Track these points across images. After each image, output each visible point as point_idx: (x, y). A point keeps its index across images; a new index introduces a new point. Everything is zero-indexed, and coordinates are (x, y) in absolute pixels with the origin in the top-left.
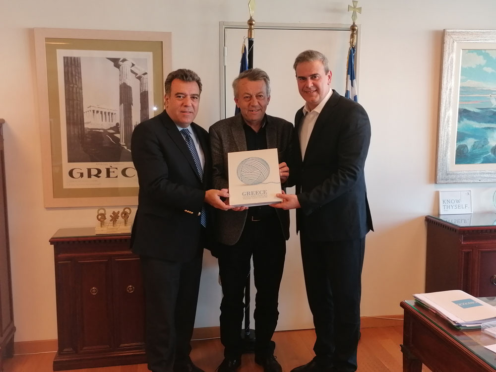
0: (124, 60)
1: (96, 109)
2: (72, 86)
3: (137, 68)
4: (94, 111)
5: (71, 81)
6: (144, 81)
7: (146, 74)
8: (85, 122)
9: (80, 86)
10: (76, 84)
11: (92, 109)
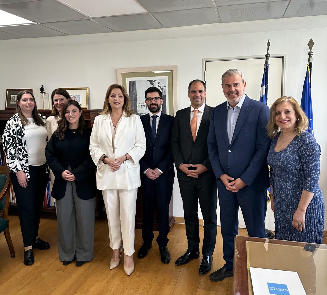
0: (155, 81)
1: (142, 105)
2: (132, 94)
3: (161, 84)
4: (141, 105)
5: (132, 92)
6: (164, 90)
7: (165, 86)
8: (138, 110)
9: (136, 94)
10: (134, 93)
11: (141, 104)
